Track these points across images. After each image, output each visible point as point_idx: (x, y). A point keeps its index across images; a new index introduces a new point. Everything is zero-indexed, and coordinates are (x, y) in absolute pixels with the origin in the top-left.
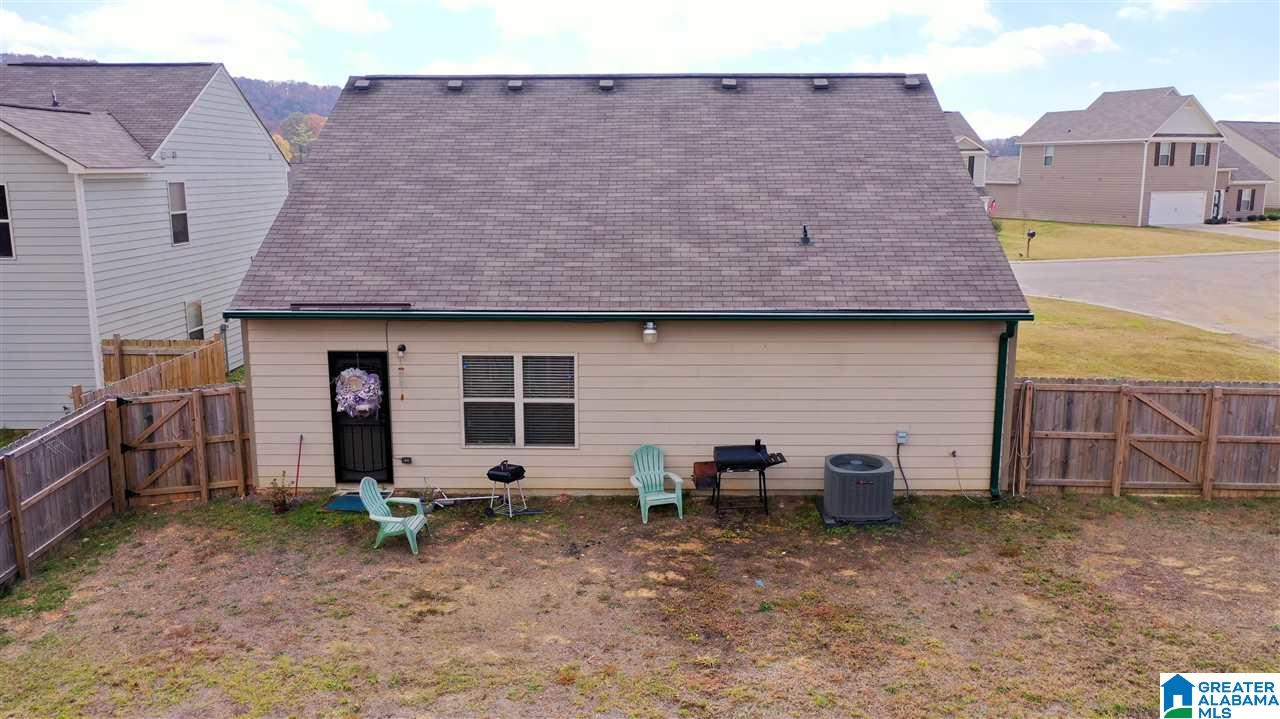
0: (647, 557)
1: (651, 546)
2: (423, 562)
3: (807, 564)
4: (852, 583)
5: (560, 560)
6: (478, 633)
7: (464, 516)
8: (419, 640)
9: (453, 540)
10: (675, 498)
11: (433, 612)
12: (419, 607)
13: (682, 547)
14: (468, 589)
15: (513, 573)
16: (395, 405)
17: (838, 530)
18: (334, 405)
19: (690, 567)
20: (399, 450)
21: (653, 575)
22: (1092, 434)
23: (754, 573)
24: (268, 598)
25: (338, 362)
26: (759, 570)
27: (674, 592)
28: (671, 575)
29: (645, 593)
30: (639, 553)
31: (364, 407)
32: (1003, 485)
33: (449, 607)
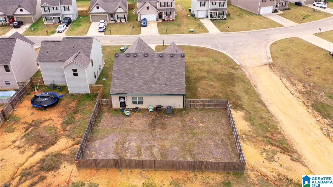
0: (149, 118)
1: (150, 116)
2: (130, 118)
3: (163, 118)
4: (166, 121)
5: (142, 118)
6: (135, 126)
7: (133, 112)
8: (131, 127)
9: (132, 115)
10: (152, 110)
11: (132, 124)
12: (131, 123)
13: (153, 116)
14: (134, 121)
15: (138, 119)
16: (126, 101)
17: (167, 114)
18: (120, 101)
19: (153, 119)
20: (126, 105)
21: (150, 120)
22: (193, 103)
23: (158, 120)
24: (118, 122)
25: (120, 98)
26: (159, 119)
27: (151, 122)
28: (151, 120)
29: (149, 122)
30: (149, 117)
31: (123, 102)
32: (184, 108)
33: (133, 123)
